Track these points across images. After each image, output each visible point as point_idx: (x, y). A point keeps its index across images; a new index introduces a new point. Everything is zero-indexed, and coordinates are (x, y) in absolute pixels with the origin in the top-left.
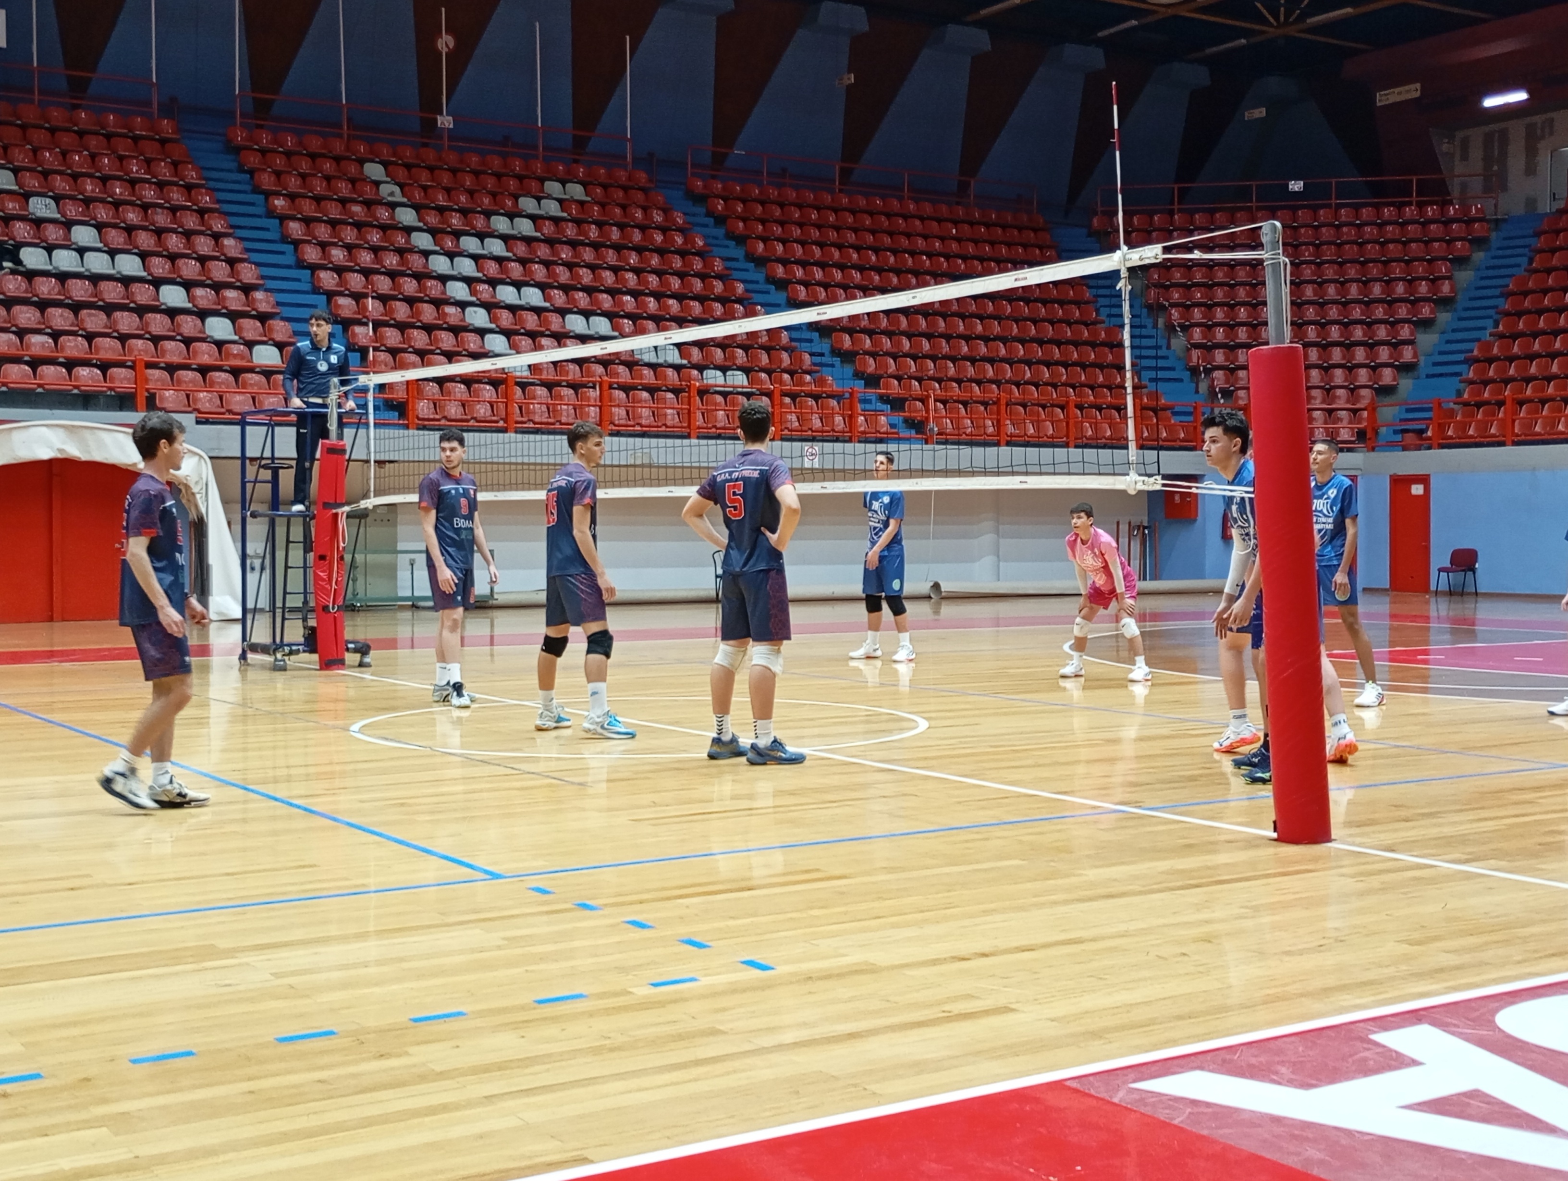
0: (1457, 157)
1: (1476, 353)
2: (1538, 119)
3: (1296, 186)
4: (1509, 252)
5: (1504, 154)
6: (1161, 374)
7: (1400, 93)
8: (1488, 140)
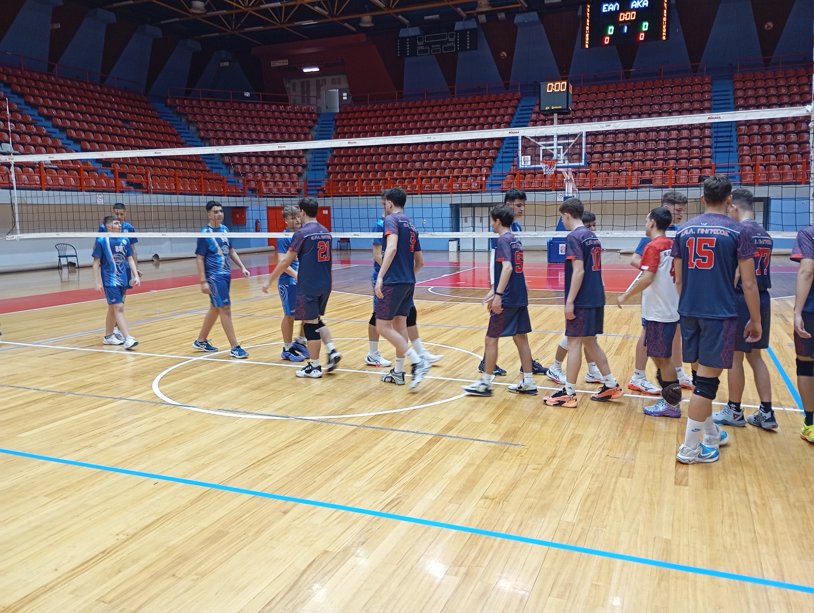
0: (291, 90)
1: (328, 162)
2: (320, 78)
3: (247, 94)
4: (325, 126)
5: (308, 90)
6: (214, 166)
7: (280, 63)
8: (302, 84)
